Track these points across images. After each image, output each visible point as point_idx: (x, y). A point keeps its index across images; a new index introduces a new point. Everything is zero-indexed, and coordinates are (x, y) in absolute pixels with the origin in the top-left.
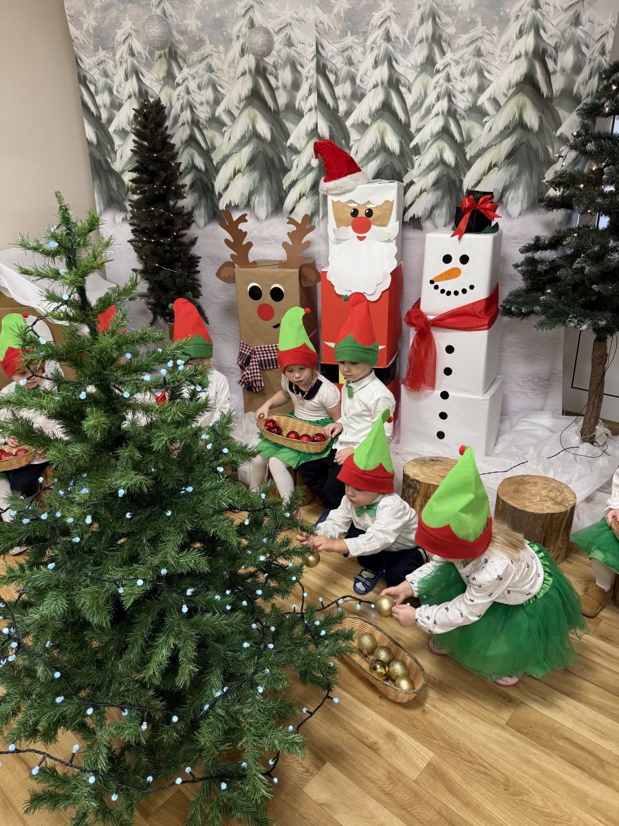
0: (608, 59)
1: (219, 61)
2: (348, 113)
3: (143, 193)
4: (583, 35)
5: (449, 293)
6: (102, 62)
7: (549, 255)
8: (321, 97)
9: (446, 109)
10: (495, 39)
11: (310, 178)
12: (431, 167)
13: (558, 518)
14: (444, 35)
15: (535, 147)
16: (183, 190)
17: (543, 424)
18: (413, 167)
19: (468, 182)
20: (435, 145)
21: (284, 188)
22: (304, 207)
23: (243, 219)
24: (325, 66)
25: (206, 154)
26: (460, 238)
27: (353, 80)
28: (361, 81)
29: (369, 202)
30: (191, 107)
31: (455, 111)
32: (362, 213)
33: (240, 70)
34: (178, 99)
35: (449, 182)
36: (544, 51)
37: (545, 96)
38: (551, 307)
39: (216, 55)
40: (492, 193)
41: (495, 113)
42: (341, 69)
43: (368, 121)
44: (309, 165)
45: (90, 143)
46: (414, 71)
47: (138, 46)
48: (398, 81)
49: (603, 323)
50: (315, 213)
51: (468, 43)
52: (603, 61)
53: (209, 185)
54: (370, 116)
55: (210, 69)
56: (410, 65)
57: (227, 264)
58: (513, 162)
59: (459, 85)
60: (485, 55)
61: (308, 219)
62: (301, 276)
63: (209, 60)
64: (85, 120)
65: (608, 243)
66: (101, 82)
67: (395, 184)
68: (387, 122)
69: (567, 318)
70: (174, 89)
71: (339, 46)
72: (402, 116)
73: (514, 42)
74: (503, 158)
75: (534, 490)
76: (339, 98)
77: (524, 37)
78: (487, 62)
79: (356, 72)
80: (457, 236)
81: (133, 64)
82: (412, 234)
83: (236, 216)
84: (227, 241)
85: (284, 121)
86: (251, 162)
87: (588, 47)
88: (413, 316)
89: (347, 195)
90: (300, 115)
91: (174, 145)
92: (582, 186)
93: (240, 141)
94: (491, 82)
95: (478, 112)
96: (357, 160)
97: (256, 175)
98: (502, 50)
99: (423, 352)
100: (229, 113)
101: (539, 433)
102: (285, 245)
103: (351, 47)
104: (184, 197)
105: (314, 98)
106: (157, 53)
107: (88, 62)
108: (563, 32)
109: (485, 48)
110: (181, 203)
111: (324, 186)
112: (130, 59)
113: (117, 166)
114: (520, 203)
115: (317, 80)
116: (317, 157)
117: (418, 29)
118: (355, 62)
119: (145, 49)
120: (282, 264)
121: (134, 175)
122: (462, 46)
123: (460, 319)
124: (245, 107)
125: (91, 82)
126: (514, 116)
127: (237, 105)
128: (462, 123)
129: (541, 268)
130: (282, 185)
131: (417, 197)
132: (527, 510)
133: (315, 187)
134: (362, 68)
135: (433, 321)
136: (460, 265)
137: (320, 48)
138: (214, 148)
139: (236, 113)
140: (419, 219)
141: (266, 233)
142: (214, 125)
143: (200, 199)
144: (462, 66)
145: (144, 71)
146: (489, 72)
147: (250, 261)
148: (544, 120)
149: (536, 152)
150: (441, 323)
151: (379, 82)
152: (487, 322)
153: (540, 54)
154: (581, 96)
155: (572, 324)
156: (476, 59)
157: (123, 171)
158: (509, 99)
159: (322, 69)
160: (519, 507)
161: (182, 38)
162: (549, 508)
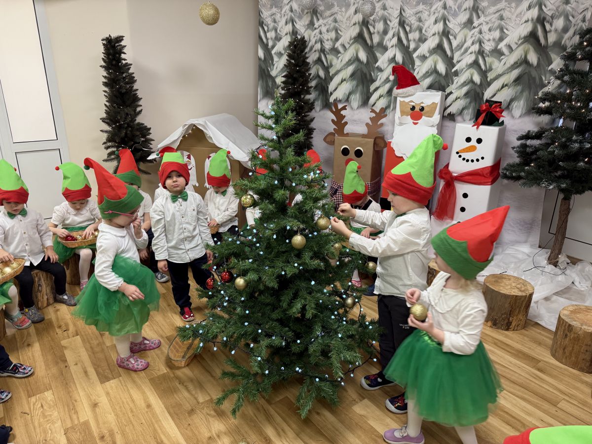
0: (587, 24)
1: (341, 17)
2: (415, 50)
3: (288, 90)
4: (570, 10)
5: (468, 161)
6: (274, 14)
7: (536, 142)
8: (400, 40)
9: (477, 50)
10: (513, 10)
11: (387, 86)
12: (464, 84)
13: (520, 299)
14: (480, 7)
15: (533, 76)
16: (310, 89)
17: (523, 250)
18: (453, 83)
19: (488, 94)
20: (468, 71)
21: (371, 91)
22: (381, 104)
23: (344, 108)
24: (404, 22)
25: (326, 69)
26: (477, 128)
27: (421, 30)
28: (425, 31)
29: (422, 103)
30: (321, 41)
31: (483, 52)
32: (417, 109)
33: (353, 22)
34: (314, 37)
35: (475, 94)
36: (544, 19)
37: (543, 45)
38: (532, 174)
39: (340, 13)
40: (501, 102)
41: (509, 54)
42: (414, 23)
43: (428, 55)
44: (388, 78)
45: (260, 59)
46: (459, 27)
47: (295, 6)
48: (449, 32)
49: (564, 186)
50: (388, 107)
51: (495, 12)
52: (584, 26)
53: (326, 87)
54: (429, 52)
55: (335, 21)
56: (457, 23)
57: (331, 134)
58: (519, 84)
59: (487, 36)
60: (505, 19)
61: (383, 110)
62: (375, 144)
63: (335, 15)
64: (259, 46)
65: (572, 137)
66: (272, 25)
67: (440, 93)
68: (439, 56)
69: (542, 181)
70: (313, 31)
71: (414, 10)
72: (449, 53)
73: (525, 12)
74: (512, 81)
75: (507, 282)
76: (411, 40)
77: (531, 10)
78: (506, 23)
79: (422, 25)
80: (476, 127)
81: (291, 16)
82: (448, 124)
83: (340, 106)
84: (333, 121)
85: (375, 52)
86: (353, 75)
87: (573, 17)
88: (444, 172)
89: (409, 97)
90: (385, 49)
91: (309, 63)
92: (559, 102)
93: (347, 63)
94: (507, 35)
95: (498, 53)
96: (418, 77)
97: (355, 83)
98: (517, 17)
99: (448, 196)
100: (343, 46)
101: (520, 256)
102: (367, 125)
103: (422, 12)
104: (310, 94)
105: (395, 40)
106: (306, 11)
107: (266, 14)
108: (557, 8)
109: (506, 15)
110: (308, 97)
111: (396, 91)
112: (290, 14)
113: (273, 73)
114: (521, 110)
115: (399, 30)
116: (393, 75)
117: (464, 2)
118: (423, 21)
119: (299, 8)
120: (363, 136)
121: (284, 79)
122: (492, 13)
123: (473, 177)
124: (353, 43)
125: (265, 25)
126: (521, 56)
127: (349, 42)
128: (487, 59)
129: (528, 150)
130: (370, 89)
131: (454, 101)
132: (501, 292)
133: (390, 92)
134: (427, 24)
135: (456, 177)
136: (476, 144)
137: (402, 11)
138: (331, 66)
139: (347, 46)
140: (453, 115)
141: (356, 117)
142: (333, 52)
143: (319, 95)
144: (490, 25)
145: (297, 20)
146: (507, 30)
147: (345, 132)
148: (541, 59)
149: (534, 79)
150: (461, 178)
151: (437, 32)
152: (490, 180)
153: (541, 20)
154: (566, 47)
155: (544, 185)
156: (500, 21)
157: (276, 76)
158: (518, 46)
159: (402, 24)
160: (496, 290)
161: (321, 3)
162: (515, 292)
